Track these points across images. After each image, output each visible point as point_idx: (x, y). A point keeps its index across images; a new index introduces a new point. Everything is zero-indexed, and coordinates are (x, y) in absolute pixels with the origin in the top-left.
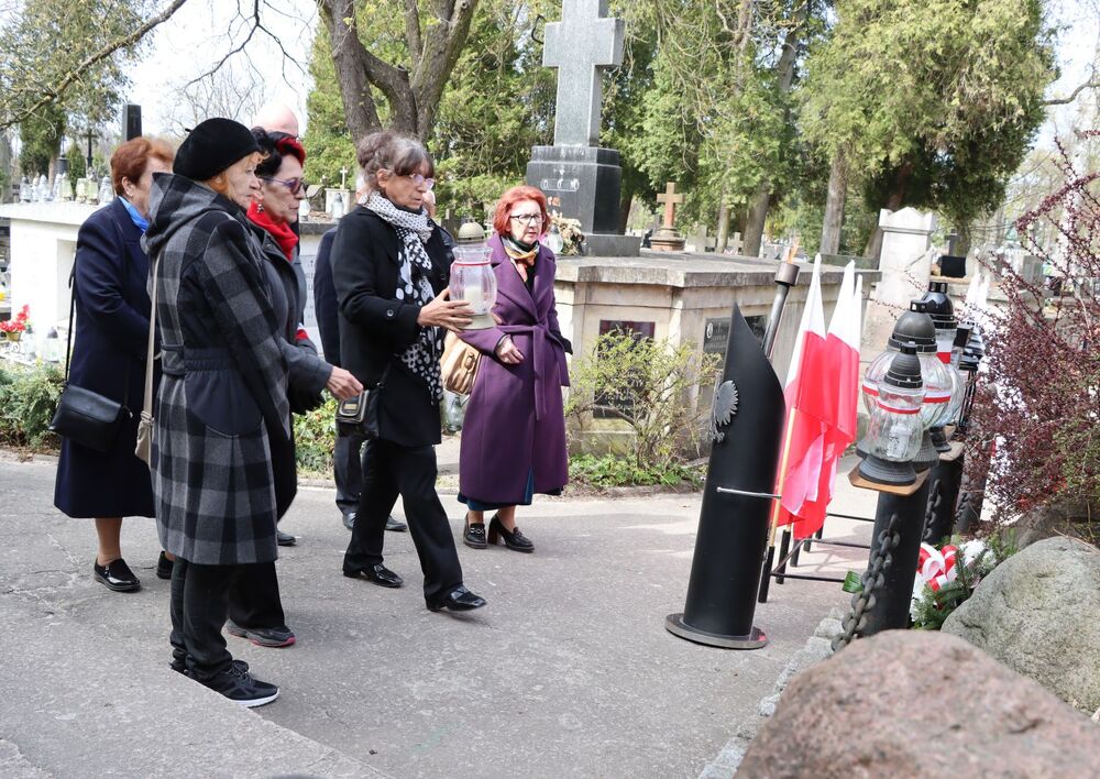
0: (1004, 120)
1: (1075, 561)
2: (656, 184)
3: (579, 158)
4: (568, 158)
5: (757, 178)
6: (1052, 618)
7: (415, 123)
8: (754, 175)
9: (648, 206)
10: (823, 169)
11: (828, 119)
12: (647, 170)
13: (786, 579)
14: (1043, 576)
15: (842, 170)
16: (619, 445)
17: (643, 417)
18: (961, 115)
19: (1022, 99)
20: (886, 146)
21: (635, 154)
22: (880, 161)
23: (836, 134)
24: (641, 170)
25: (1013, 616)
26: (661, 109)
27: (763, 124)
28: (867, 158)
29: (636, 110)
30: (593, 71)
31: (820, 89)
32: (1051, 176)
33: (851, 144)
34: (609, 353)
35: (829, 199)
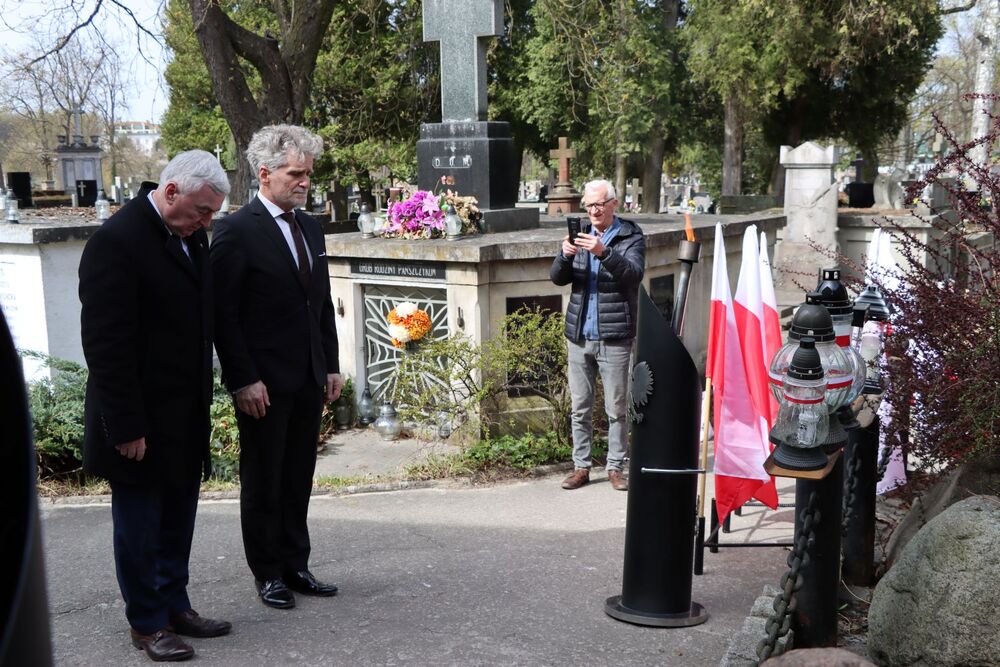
0: (898, 42)
1: (992, 521)
2: (546, 136)
3: (470, 133)
4: (458, 134)
5: (650, 124)
6: (977, 578)
7: (291, 95)
8: (646, 121)
9: (540, 158)
10: (717, 108)
11: (717, 57)
12: (535, 121)
13: (720, 549)
14: (964, 538)
15: (737, 107)
16: (536, 421)
17: (559, 392)
18: (853, 41)
19: (914, 17)
20: (780, 80)
21: (522, 106)
22: (774, 96)
23: (727, 73)
24: (529, 121)
25: (940, 579)
26: (545, 57)
27: (652, 67)
28: (761, 94)
29: (519, 60)
30: (475, 44)
31: (707, 26)
32: (958, 84)
33: (743, 80)
34: (519, 332)
35: (727, 139)
